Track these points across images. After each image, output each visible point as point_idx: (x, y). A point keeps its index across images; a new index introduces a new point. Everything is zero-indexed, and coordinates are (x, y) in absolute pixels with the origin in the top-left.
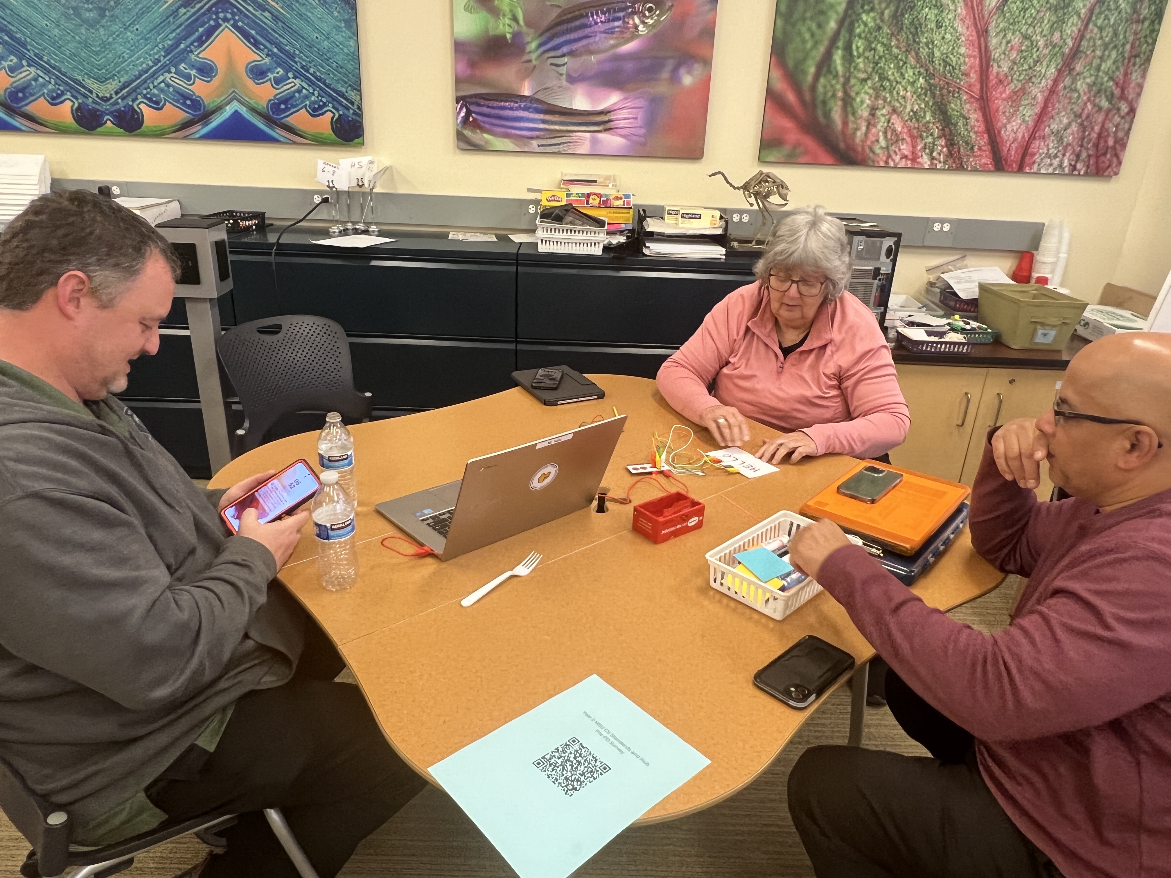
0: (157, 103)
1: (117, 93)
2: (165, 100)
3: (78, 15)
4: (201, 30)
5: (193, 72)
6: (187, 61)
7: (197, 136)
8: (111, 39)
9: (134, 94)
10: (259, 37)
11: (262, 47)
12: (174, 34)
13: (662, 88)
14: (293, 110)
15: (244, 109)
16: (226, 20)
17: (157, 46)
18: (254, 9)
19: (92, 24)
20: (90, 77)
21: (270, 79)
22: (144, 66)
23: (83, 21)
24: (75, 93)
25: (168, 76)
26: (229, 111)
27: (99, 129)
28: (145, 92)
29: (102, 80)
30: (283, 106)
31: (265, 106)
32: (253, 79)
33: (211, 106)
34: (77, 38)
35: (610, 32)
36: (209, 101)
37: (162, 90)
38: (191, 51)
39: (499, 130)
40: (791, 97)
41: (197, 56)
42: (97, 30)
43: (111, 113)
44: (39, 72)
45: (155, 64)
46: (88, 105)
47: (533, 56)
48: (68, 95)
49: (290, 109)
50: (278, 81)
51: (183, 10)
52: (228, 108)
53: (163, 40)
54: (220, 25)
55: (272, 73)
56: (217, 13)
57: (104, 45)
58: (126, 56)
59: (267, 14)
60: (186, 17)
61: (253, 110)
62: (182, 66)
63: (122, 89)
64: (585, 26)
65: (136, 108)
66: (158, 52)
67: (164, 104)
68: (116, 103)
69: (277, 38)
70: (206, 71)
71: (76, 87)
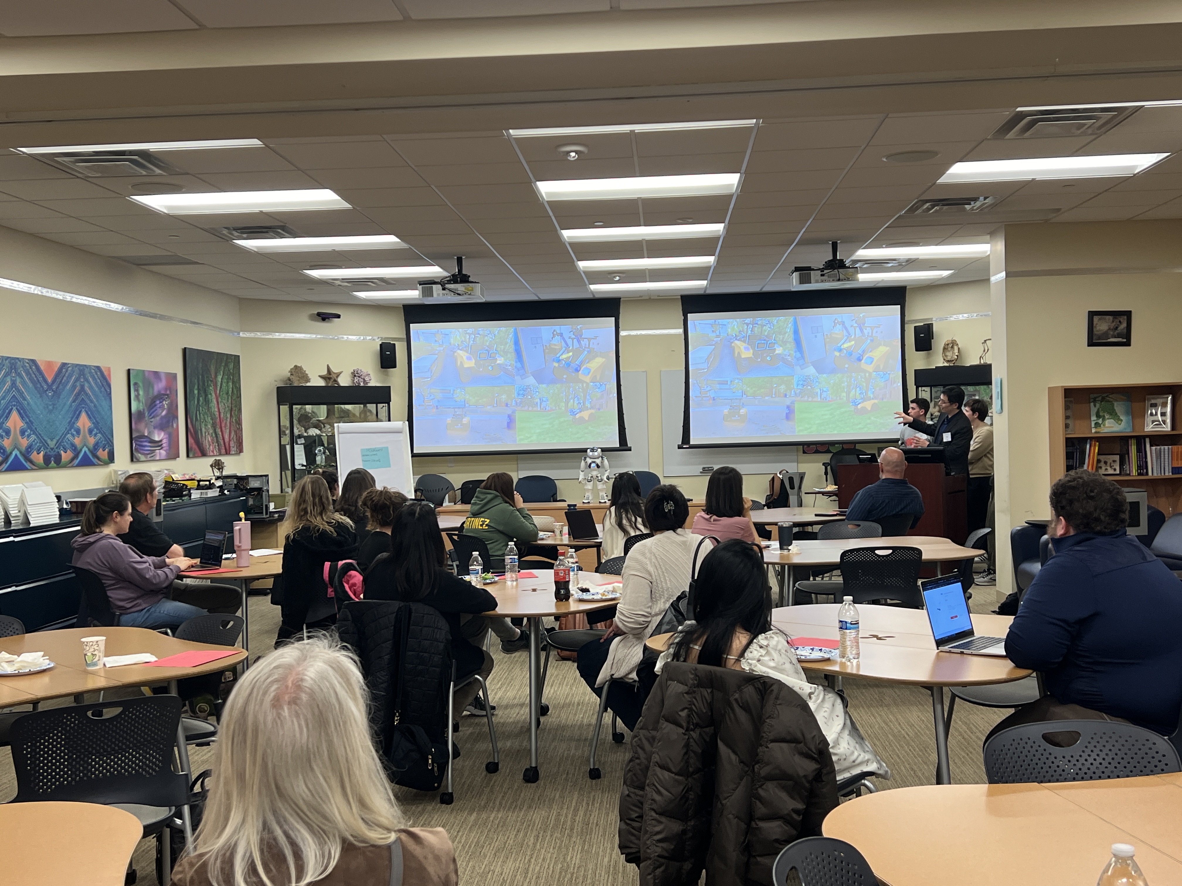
1: (55, 446)
2: (68, 448)
3: (48, 407)
5: (75, 433)
7: (75, 465)
9: (60, 446)
10: (91, 415)
11: (92, 420)
12: (71, 415)
13: (170, 430)
14: (98, 449)
16: (83, 408)
18: (90, 403)
20: (48, 438)
22: (63, 431)
24: (44, 447)
26: (83, 451)
27: (49, 465)
28: (63, 444)
29: (51, 440)
30: (96, 447)
31: (92, 447)
35: (160, 407)
36: (79, 447)
37: (67, 443)
38: (75, 423)
39: (142, 451)
40: (192, 431)
41: (76, 425)
43: (53, 456)
44: (36, 437)
45: (66, 430)
46: (47, 453)
47: (147, 419)
48: (42, 448)
51: (74, 404)
53: (68, 418)
54: (82, 410)
55: (94, 432)
56: (82, 405)
57: (53, 422)
58: (58, 427)
59: (93, 405)
60: (74, 407)
61: (89, 449)
62: (72, 431)
63: (57, 443)
64: (156, 405)
65: (60, 453)
66: (67, 424)
67: (67, 450)
68: (55, 451)
69: (95, 416)
70: (78, 431)
71: (45, 444)
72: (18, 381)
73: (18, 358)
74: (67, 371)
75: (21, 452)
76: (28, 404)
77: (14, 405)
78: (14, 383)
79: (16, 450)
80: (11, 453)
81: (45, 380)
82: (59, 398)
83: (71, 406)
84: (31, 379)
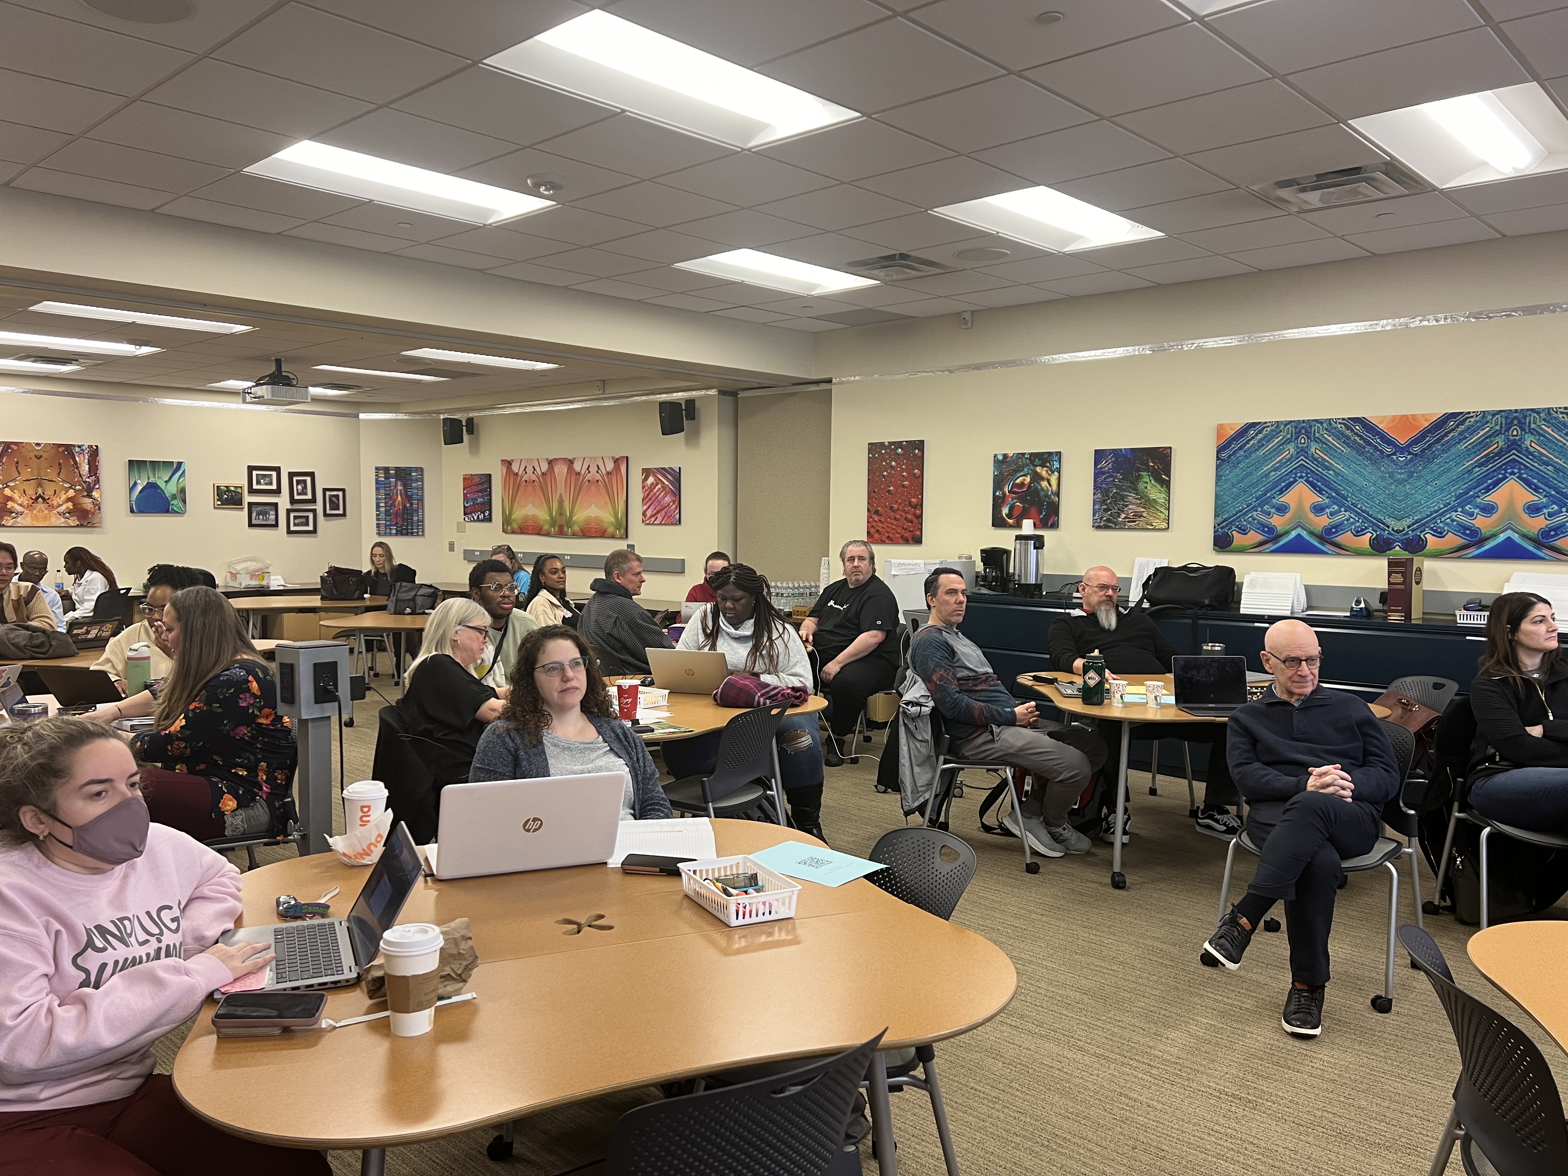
0: (1441, 533)
1: (1409, 527)
2: (1448, 531)
3: (1391, 477)
4: (1489, 481)
5: (1477, 511)
6: (1473, 503)
7: (1470, 555)
8: (1413, 491)
9: (1424, 527)
10: (1539, 484)
11: (1541, 491)
12: (1466, 486)
14: (1561, 536)
15: (1517, 535)
16: (1513, 473)
17: (1450, 494)
18: (1539, 465)
19: (1400, 482)
20: (1390, 517)
21: (1544, 514)
22: (1436, 508)
23: (1395, 481)
24: (1375, 528)
25: (1454, 514)
26: (1502, 537)
27: (1388, 552)
28: (1432, 526)
29: (1399, 519)
30: (1553, 533)
31: (1536, 532)
32: (1529, 514)
33: (1488, 533)
34: (1387, 492)
36: (1486, 531)
37: (1447, 524)
38: (1478, 497)
41: (1482, 499)
42: (1405, 486)
43: (1401, 541)
44: (1352, 515)
45: (1445, 506)
46: (1383, 536)
48: (1370, 529)
49: (1559, 534)
50: (1550, 515)
51: (1477, 469)
52: (1501, 535)
53: (1455, 490)
54: (1507, 477)
55: (1547, 509)
56: (1506, 470)
57: (1407, 495)
58: (1423, 502)
59: (1550, 468)
60: (1479, 473)
61: (1524, 536)
62: (1467, 508)
63: (1413, 524)
65: (1422, 536)
66: (1450, 498)
67: (1447, 534)
68: (1407, 533)
69: (1556, 484)
70: (1488, 509)
71: (1377, 524)
72: (1314, 448)
73: (1316, 420)
74: (1462, 423)
75: (1311, 533)
76: (1337, 474)
77: (1301, 477)
78: (1302, 451)
79: (1299, 529)
80: (1287, 533)
81: (1389, 442)
82: (1430, 461)
83: (1470, 472)
84: (1347, 441)
